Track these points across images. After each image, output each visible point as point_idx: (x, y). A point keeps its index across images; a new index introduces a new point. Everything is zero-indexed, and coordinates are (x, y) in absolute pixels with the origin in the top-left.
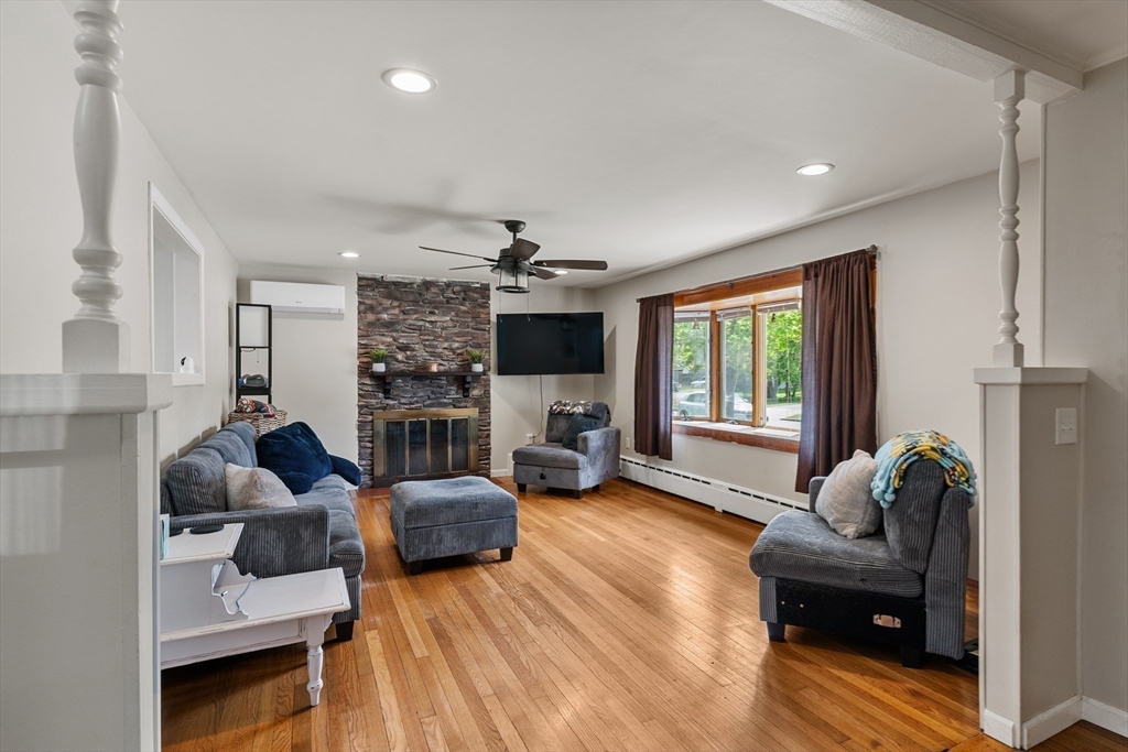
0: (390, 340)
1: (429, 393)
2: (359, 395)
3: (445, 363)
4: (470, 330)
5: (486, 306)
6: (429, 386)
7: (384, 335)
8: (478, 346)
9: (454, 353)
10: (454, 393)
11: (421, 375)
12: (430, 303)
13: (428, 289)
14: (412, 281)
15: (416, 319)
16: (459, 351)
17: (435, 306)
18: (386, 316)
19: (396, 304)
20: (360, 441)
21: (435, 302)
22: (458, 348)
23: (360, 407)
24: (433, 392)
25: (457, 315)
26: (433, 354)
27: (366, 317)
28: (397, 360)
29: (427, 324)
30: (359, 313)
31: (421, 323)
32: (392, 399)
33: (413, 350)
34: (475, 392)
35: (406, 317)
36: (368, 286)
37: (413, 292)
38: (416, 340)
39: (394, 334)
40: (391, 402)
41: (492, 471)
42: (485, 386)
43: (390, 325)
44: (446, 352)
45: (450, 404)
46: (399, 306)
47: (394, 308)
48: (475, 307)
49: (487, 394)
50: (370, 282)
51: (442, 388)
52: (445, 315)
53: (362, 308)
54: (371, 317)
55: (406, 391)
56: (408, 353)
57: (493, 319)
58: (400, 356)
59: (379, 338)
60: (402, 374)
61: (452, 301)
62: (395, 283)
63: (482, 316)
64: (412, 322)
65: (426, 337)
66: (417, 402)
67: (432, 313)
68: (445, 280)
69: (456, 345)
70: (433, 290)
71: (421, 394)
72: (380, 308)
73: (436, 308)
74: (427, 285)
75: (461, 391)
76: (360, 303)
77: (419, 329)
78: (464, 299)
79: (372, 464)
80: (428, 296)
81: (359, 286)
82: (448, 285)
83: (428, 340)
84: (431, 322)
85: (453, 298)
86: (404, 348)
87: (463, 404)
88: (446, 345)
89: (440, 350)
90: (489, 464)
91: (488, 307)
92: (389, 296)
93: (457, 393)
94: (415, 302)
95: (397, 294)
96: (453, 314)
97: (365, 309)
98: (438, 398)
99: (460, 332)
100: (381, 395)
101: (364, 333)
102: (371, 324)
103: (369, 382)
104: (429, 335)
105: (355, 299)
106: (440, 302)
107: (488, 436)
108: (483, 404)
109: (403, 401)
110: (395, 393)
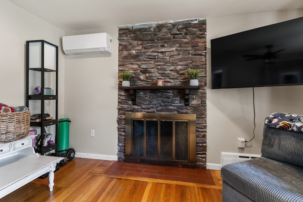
0: (136, 66)
1: (160, 102)
2: (119, 102)
3: (172, 81)
4: (190, 56)
5: (202, 36)
6: (160, 97)
7: (132, 64)
8: (196, 67)
9: (178, 73)
10: (178, 102)
11: (155, 90)
12: (162, 39)
13: (160, 30)
14: (150, 26)
15: (152, 52)
16: (182, 72)
17: (165, 41)
18: (134, 52)
19: (140, 42)
20: (118, 131)
21: (165, 39)
22: (181, 70)
23: (119, 109)
24: (163, 102)
25: (180, 46)
26: (163, 75)
27: (122, 53)
28: (140, 80)
29: (160, 55)
30: (119, 51)
31: (155, 54)
32: (137, 105)
33: (150, 73)
34: (194, 102)
35: (146, 50)
36: (124, 33)
37: (150, 34)
38: (152, 66)
39: (139, 63)
40: (136, 107)
41: (207, 164)
42: (202, 97)
43: (136, 57)
44: (173, 73)
45: (175, 110)
46: (142, 44)
47: (138, 45)
48: (194, 39)
49: (204, 103)
50: (125, 31)
51: (169, 98)
52: (172, 47)
53: (121, 47)
54: (125, 53)
55: (145, 100)
56: (147, 74)
57: (209, 45)
58: (142, 77)
59: (130, 66)
60: (144, 89)
61: (176, 36)
62: (140, 30)
63: (200, 44)
64: (149, 54)
65: (159, 63)
66: (152, 108)
67: (163, 46)
68: (172, 22)
69: (179, 67)
70: (164, 30)
71: (155, 102)
72: (130, 47)
73: (166, 42)
74: (160, 27)
75: (183, 101)
76: (120, 45)
77: (154, 58)
78: (186, 34)
79: (125, 147)
80: (160, 35)
81: (119, 34)
82: (174, 25)
83: (160, 65)
84: (162, 52)
85: (178, 34)
86: (144, 71)
87: (185, 111)
88: (172, 68)
89: (169, 72)
90: (205, 158)
91: (205, 38)
92: (136, 39)
93: (180, 103)
94: (152, 40)
95: (141, 36)
96: (177, 45)
97: (123, 48)
98: (166, 106)
99: (182, 58)
100: (130, 102)
101: (122, 63)
102: (125, 57)
103: (123, 94)
104: (160, 61)
105: (117, 43)
106: (169, 39)
107: (204, 136)
108: (201, 111)
109: (143, 106)
110: (139, 101)
